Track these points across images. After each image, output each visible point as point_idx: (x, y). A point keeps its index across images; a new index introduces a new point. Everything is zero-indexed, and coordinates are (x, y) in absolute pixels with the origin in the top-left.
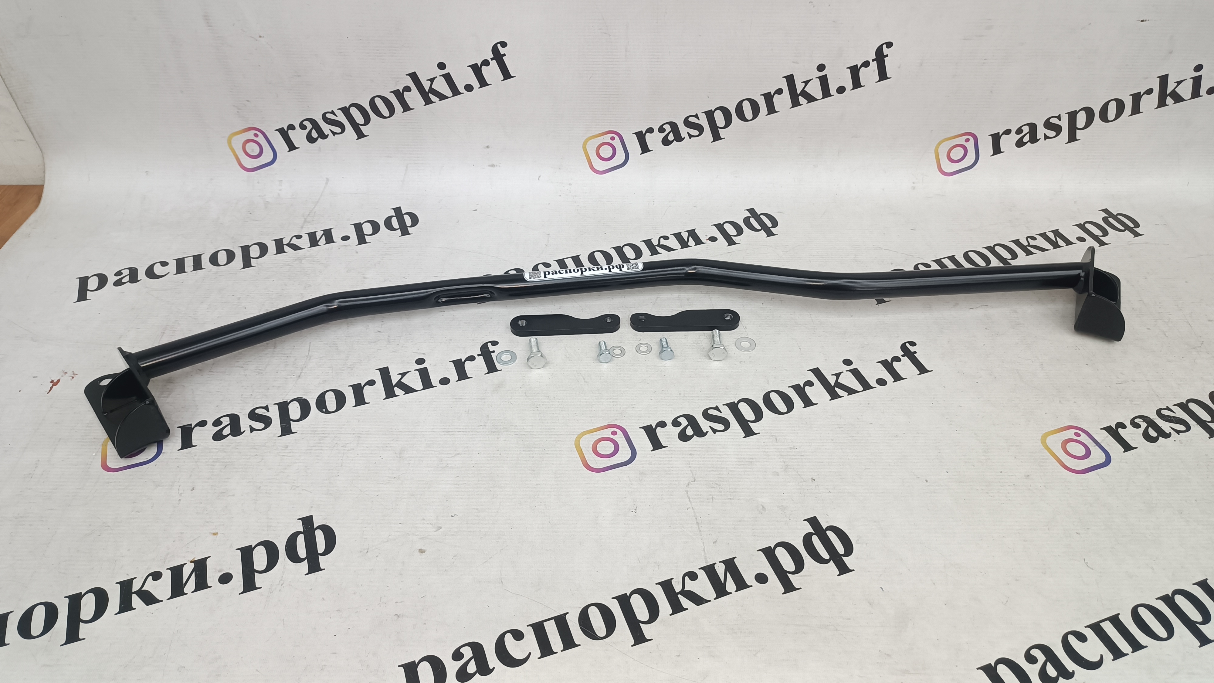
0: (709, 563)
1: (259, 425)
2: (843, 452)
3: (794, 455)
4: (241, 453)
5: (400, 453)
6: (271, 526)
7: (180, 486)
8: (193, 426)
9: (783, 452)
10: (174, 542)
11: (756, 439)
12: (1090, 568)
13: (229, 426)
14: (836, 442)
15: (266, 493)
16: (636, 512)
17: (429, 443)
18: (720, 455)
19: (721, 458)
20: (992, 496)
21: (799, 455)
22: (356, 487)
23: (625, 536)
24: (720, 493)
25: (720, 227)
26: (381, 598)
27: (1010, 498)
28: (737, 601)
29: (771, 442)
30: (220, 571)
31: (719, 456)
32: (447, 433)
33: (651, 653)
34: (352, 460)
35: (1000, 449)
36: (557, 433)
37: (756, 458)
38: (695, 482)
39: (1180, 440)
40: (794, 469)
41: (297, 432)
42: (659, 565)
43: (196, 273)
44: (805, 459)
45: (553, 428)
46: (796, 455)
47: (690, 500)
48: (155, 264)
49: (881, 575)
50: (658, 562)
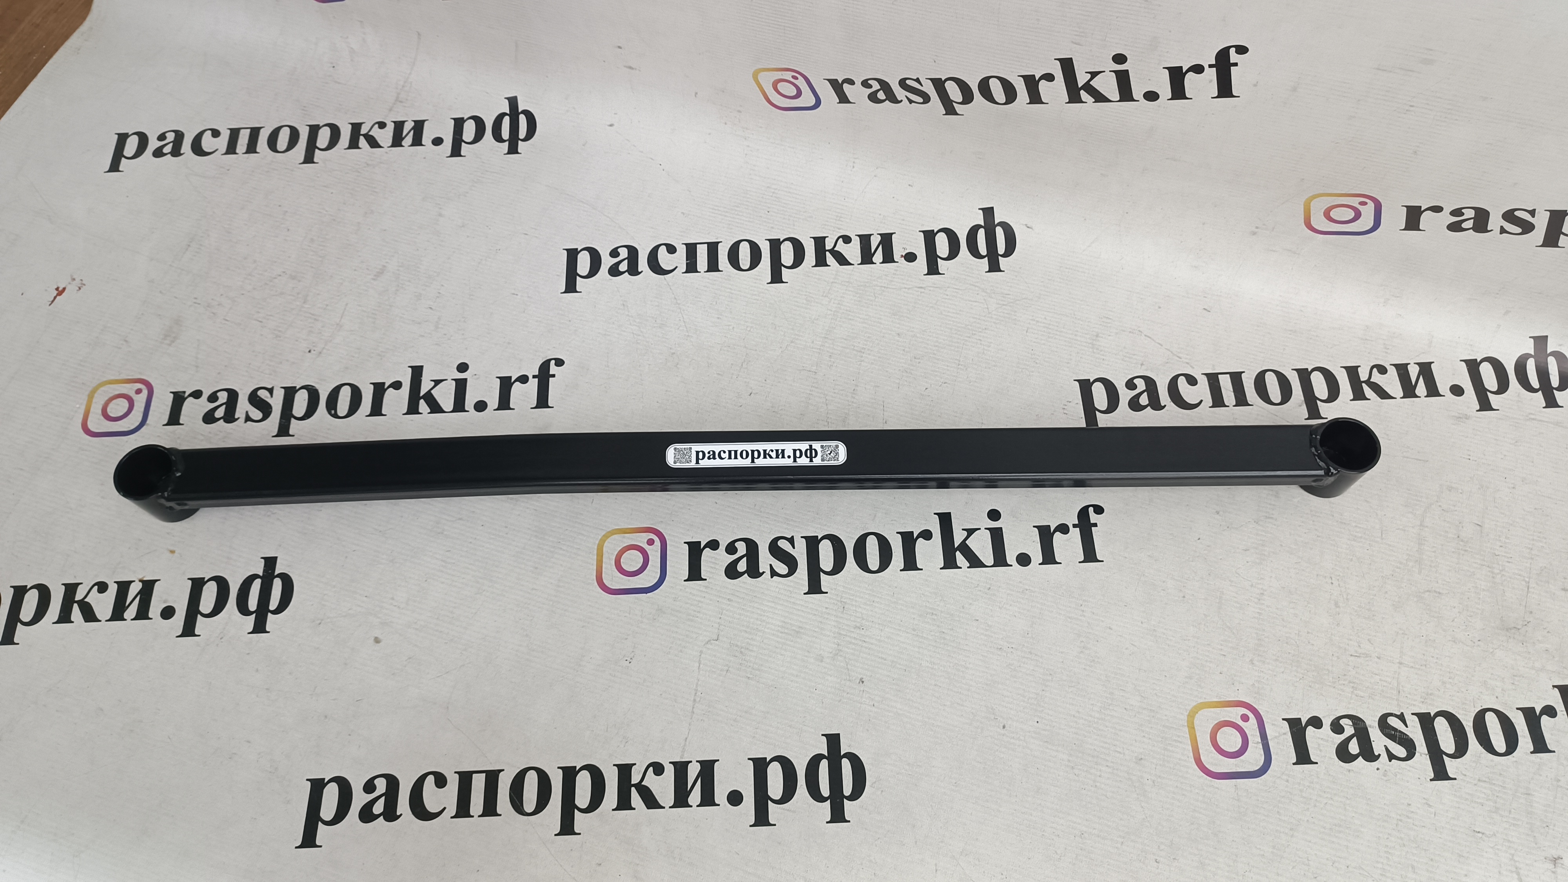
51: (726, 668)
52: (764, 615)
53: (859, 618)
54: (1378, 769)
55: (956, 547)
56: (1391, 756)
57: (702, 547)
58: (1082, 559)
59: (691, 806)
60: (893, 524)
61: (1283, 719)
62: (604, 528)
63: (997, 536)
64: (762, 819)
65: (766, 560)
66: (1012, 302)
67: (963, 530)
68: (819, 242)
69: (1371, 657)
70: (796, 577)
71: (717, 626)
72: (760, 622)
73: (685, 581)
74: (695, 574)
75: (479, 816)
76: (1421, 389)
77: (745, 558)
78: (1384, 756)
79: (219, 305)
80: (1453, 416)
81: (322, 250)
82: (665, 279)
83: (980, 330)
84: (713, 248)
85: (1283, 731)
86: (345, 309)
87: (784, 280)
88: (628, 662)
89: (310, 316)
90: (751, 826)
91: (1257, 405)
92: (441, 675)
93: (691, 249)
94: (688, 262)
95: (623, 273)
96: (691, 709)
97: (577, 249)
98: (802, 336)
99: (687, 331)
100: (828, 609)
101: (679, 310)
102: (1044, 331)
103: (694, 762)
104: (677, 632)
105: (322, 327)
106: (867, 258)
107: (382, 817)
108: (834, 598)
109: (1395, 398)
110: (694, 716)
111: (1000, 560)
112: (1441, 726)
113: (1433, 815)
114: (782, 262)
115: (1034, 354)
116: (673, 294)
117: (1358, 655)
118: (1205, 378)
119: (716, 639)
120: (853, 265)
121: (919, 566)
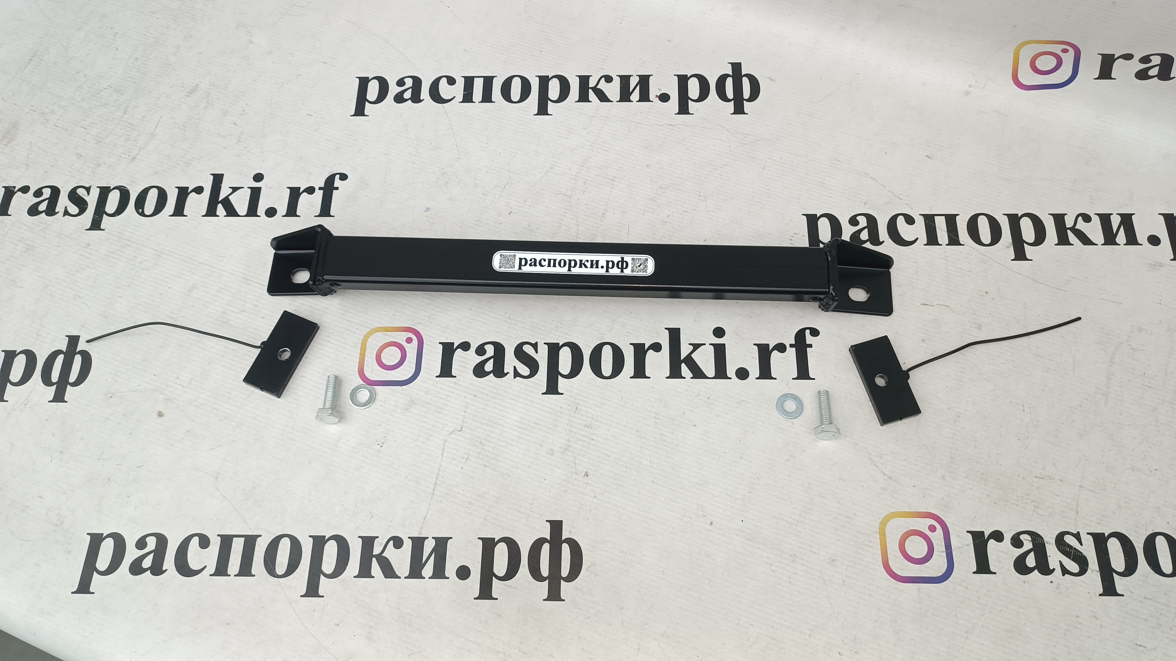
51: (467, 456)
52: (505, 411)
53: (589, 418)
54: (1051, 582)
55: (682, 359)
56: (1065, 571)
57: (455, 347)
58: (796, 376)
59: (424, 578)
60: (627, 336)
61: (968, 532)
62: (369, 326)
63: (720, 351)
64: (486, 593)
65: (511, 362)
66: (752, 142)
67: (690, 344)
68: (584, 80)
69: (1054, 479)
70: (536, 379)
71: (461, 418)
72: (500, 417)
73: (437, 377)
74: (446, 371)
75: (235, 576)
76: (1121, 238)
77: (493, 359)
78: (1058, 570)
79: (51, 112)
80: (1148, 264)
81: (144, 68)
82: (443, 107)
83: (721, 166)
84: (488, 81)
85: (968, 543)
86: (159, 120)
87: (549, 113)
88: (380, 446)
89: (129, 125)
90: (475, 599)
91: (968, 245)
92: (215, 448)
93: (469, 82)
94: (465, 93)
95: (407, 100)
96: (432, 491)
97: (368, 78)
98: (561, 163)
99: (459, 154)
100: (562, 409)
101: (453, 135)
102: (779, 170)
103: (430, 538)
104: (425, 422)
105: (138, 136)
106: (625, 96)
107: (149, 571)
108: (569, 399)
109: (1097, 245)
110: (434, 497)
111: (721, 373)
112: (1114, 547)
113: (1100, 628)
114: (549, 97)
115: (768, 190)
116: (449, 121)
117: (1042, 477)
118: (922, 219)
119: (460, 429)
120: (613, 102)
121: (647, 375)
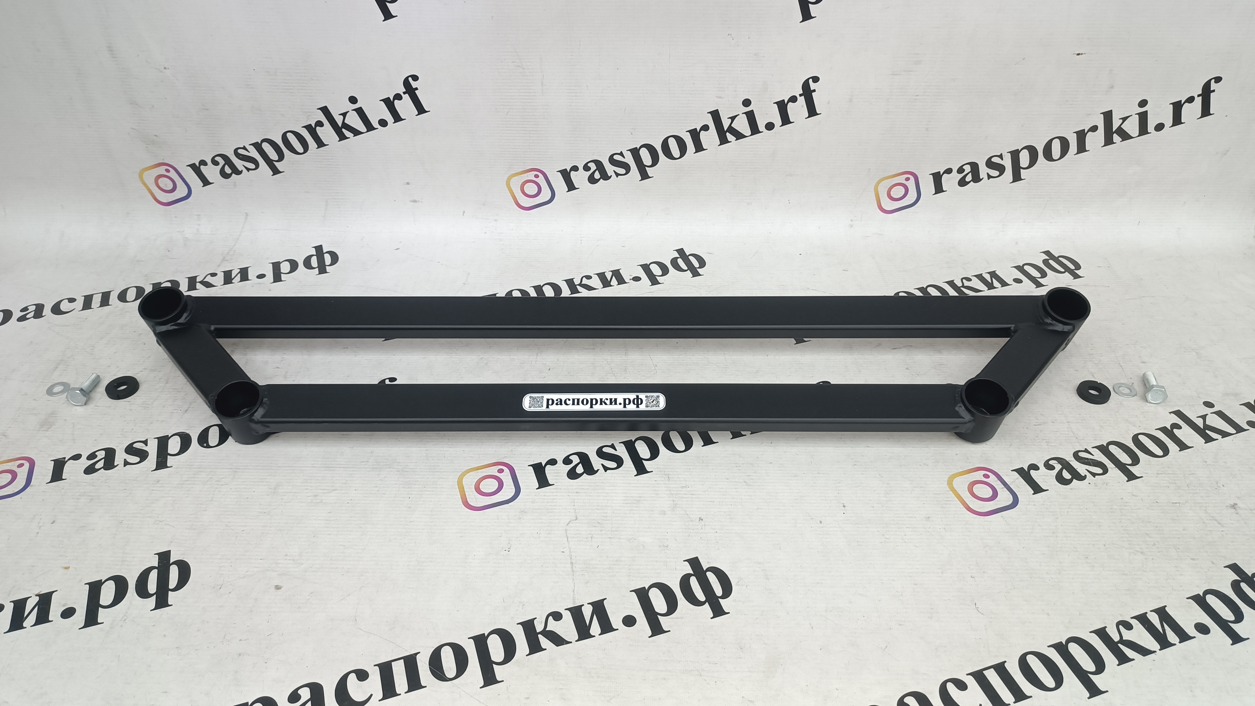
0: (577, 604)
1: (134, 459)
2: (737, 492)
3: (685, 494)
4: (109, 487)
5: (275, 488)
6: (125, 561)
7: (41, 519)
8: (66, 459)
9: (673, 491)
10: (23, 574)
11: (648, 477)
12: (980, 613)
13: (103, 460)
14: (732, 482)
15: (127, 527)
16: (509, 551)
17: (307, 478)
18: (608, 493)
19: (609, 496)
20: (887, 539)
21: (690, 494)
22: (222, 522)
23: (493, 575)
24: (601, 532)
25: (646, 268)
26: (225, 635)
27: (906, 541)
28: (600, 644)
29: (663, 481)
30: (64, 606)
31: (606, 495)
32: (328, 469)
33: (499, 695)
34: (224, 495)
35: (903, 491)
36: (441, 471)
37: (644, 497)
38: (577, 521)
39: (1095, 483)
40: (682, 508)
41: (172, 467)
42: (524, 605)
43: (102, 309)
44: (696, 498)
45: (438, 465)
46: (686, 494)
47: (568, 539)
48: (62, 300)
49: (757, 618)
50: (524, 602)
